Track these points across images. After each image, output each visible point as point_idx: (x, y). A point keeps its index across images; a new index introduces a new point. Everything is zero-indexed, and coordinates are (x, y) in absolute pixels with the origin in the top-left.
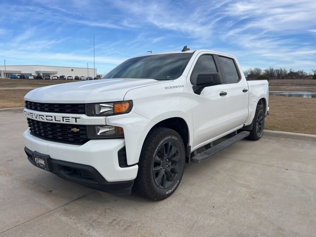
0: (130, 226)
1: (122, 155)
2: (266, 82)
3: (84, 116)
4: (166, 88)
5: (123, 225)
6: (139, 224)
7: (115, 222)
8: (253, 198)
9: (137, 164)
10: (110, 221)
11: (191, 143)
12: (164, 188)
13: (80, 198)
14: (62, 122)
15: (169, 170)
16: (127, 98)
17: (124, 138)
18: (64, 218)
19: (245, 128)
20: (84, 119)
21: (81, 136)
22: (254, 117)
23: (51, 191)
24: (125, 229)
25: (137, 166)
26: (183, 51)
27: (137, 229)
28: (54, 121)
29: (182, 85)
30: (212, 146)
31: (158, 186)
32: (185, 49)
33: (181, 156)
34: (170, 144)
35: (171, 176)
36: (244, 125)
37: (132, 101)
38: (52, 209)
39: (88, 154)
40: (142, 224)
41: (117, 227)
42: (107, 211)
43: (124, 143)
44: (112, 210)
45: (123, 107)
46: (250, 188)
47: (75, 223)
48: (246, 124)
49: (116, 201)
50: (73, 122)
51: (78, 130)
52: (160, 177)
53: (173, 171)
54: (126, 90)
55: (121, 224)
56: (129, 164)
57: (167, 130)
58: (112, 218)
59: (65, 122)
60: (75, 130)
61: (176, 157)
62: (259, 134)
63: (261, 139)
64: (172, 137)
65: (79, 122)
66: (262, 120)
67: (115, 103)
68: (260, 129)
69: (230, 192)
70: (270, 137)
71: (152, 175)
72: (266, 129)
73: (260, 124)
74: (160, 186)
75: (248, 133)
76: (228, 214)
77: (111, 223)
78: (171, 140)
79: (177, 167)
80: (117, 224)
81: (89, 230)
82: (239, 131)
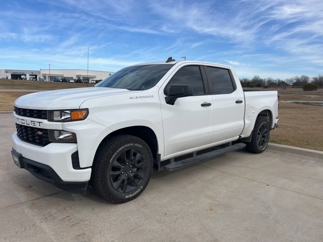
0: (78, 223)
1: (75, 158)
2: (275, 93)
3: (45, 121)
4: (131, 98)
5: (73, 222)
6: (87, 222)
7: (67, 219)
8: (211, 210)
9: (91, 167)
10: (65, 217)
11: (161, 151)
12: (124, 192)
14: (30, 126)
15: (132, 175)
16: (83, 107)
17: (76, 143)
18: (27, 211)
19: (240, 140)
20: (46, 124)
21: (44, 139)
22: (253, 129)
23: (30, 187)
24: (72, 225)
25: (90, 170)
26: (167, 62)
27: (82, 226)
28: (26, 125)
29: (151, 95)
30: (195, 155)
31: (117, 190)
32: (170, 59)
33: (148, 163)
34: (133, 151)
35: (133, 181)
36: (240, 137)
37: (88, 109)
38: (23, 201)
39: (47, 155)
40: (90, 223)
41: (67, 223)
42: (67, 208)
43: (77, 147)
44: (72, 208)
45: (80, 114)
46: (214, 200)
47: (34, 216)
48: (243, 136)
49: (81, 200)
50: (37, 126)
51: (42, 133)
52: (119, 182)
53: (136, 177)
54: (83, 100)
55: (71, 221)
56: (81, 166)
57: (129, 137)
58: (67, 215)
59: (32, 126)
60: (40, 133)
61: (141, 164)
62: (261, 147)
63: (265, 153)
64: (134, 144)
65: (42, 127)
66: (266, 132)
67: (72, 110)
68: (263, 143)
69: (192, 202)
70: (274, 151)
71: (109, 180)
72: (272, 142)
73: (263, 137)
74: (120, 190)
75: (243, 145)
76: (175, 222)
77: (64, 218)
78: (133, 147)
79: (141, 174)
80: (68, 220)
81: (42, 222)
82: (234, 143)
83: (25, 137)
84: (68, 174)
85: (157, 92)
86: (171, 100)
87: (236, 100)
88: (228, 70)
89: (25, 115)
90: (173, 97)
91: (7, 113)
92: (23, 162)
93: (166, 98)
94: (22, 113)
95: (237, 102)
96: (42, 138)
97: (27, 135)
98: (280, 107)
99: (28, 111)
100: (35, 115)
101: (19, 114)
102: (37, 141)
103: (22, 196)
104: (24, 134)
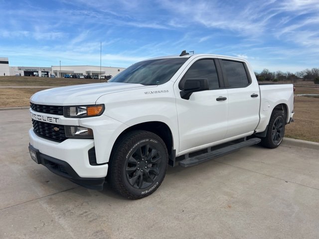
0: (96, 219)
1: (92, 154)
2: (291, 86)
3: (62, 117)
4: (146, 93)
5: (91, 218)
6: (104, 219)
7: (85, 214)
8: (230, 207)
9: (107, 163)
10: (82, 213)
11: (176, 146)
12: (140, 188)
13: (68, 190)
14: (47, 122)
15: (147, 171)
16: (99, 102)
17: (93, 138)
18: (45, 206)
19: (255, 135)
20: (62, 120)
21: (61, 135)
22: (267, 123)
23: (47, 182)
24: (90, 221)
25: (107, 166)
26: (180, 56)
27: (100, 223)
28: (42, 121)
29: (166, 90)
30: (209, 151)
31: (133, 186)
32: (184, 53)
33: (163, 158)
34: (148, 146)
35: (149, 177)
36: (255, 131)
37: (104, 105)
38: (41, 196)
39: (64, 151)
40: (107, 219)
41: (84, 219)
42: (84, 204)
43: (94, 143)
44: (88, 204)
45: (96, 110)
46: (232, 197)
47: (52, 211)
48: (258, 131)
49: (97, 195)
50: (54, 122)
51: (58, 129)
52: (135, 178)
53: (151, 172)
54: (98, 96)
55: (89, 217)
56: (98, 163)
57: (144, 133)
58: (84, 211)
59: (49, 122)
60: (56, 129)
61: (156, 160)
62: (276, 142)
63: (280, 147)
64: (149, 140)
65: (58, 123)
66: (281, 127)
67: (88, 106)
68: (278, 137)
69: (209, 199)
70: (290, 146)
71: (125, 175)
72: (287, 136)
73: (278, 131)
74: (136, 186)
75: (258, 140)
76: (193, 219)
77: (82, 214)
78: (149, 142)
79: (157, 170)
80: (85, 216)
81: (60, 218)
82: (248, 138)
83: (41, 133)
84: (85, 170)
85: (172, 86)
86: (186, 94)
87: (252, 94)
88: (243, 63)
89: (41, 111)
90: (188, 91)
91: (22, 109)
92: (41, 158)
93: (180, 92)
94: (38, 109)
95: (252, 96)
96: (58, 134)
97: (44, 131)
98: (296, 101)
99: (44, 107)
100: (51, 111)
101: (36, 110)
102: (54, 137)
103: (40, 191)
104: (41, 130)
